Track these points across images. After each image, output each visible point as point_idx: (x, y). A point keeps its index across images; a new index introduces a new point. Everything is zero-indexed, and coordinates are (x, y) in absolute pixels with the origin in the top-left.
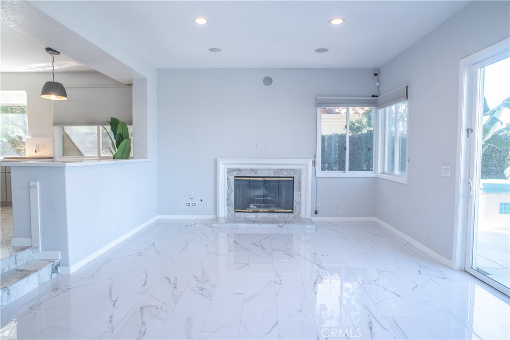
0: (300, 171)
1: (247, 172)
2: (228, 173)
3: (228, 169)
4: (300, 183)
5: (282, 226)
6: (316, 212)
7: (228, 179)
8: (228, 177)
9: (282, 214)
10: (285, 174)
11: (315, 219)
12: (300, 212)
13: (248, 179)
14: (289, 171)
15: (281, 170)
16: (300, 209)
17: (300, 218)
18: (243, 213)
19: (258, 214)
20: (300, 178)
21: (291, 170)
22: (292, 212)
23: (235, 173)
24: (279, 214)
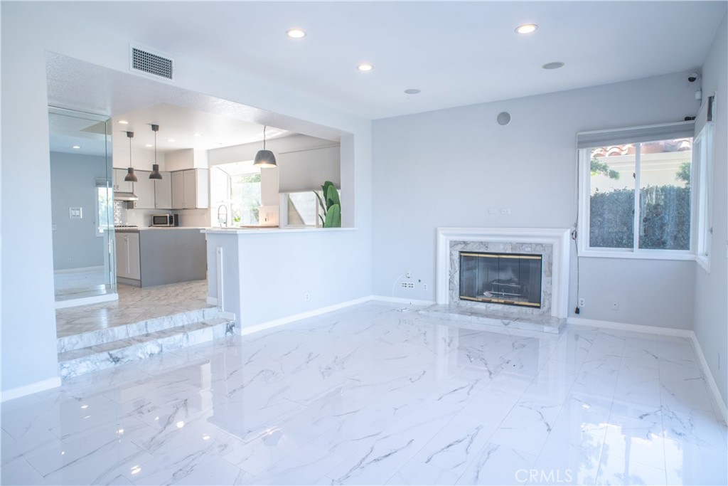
0: (551, 246)
1: (475, 246)
2: (451, 247)
3: (451, 242)
4: (550, 264)
5: (508, 324)
6: (577, 311)
7: (451, 254)
8: (451, 253)
9: (524, 308)
10: (528, 250)
11: (574, 321)
12: (550, 309)
13: (477, 255)
14: (533, 246)
15: (523, 244)
16: (550, 303)
17: (550, 316)
18: (469, 302)
19: (489, 305)
20: (550, 256)
21: (537, 244)
22: (539, 307)
23: (460, 248)
24: (519, 308)
